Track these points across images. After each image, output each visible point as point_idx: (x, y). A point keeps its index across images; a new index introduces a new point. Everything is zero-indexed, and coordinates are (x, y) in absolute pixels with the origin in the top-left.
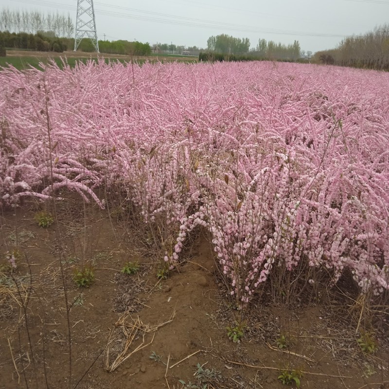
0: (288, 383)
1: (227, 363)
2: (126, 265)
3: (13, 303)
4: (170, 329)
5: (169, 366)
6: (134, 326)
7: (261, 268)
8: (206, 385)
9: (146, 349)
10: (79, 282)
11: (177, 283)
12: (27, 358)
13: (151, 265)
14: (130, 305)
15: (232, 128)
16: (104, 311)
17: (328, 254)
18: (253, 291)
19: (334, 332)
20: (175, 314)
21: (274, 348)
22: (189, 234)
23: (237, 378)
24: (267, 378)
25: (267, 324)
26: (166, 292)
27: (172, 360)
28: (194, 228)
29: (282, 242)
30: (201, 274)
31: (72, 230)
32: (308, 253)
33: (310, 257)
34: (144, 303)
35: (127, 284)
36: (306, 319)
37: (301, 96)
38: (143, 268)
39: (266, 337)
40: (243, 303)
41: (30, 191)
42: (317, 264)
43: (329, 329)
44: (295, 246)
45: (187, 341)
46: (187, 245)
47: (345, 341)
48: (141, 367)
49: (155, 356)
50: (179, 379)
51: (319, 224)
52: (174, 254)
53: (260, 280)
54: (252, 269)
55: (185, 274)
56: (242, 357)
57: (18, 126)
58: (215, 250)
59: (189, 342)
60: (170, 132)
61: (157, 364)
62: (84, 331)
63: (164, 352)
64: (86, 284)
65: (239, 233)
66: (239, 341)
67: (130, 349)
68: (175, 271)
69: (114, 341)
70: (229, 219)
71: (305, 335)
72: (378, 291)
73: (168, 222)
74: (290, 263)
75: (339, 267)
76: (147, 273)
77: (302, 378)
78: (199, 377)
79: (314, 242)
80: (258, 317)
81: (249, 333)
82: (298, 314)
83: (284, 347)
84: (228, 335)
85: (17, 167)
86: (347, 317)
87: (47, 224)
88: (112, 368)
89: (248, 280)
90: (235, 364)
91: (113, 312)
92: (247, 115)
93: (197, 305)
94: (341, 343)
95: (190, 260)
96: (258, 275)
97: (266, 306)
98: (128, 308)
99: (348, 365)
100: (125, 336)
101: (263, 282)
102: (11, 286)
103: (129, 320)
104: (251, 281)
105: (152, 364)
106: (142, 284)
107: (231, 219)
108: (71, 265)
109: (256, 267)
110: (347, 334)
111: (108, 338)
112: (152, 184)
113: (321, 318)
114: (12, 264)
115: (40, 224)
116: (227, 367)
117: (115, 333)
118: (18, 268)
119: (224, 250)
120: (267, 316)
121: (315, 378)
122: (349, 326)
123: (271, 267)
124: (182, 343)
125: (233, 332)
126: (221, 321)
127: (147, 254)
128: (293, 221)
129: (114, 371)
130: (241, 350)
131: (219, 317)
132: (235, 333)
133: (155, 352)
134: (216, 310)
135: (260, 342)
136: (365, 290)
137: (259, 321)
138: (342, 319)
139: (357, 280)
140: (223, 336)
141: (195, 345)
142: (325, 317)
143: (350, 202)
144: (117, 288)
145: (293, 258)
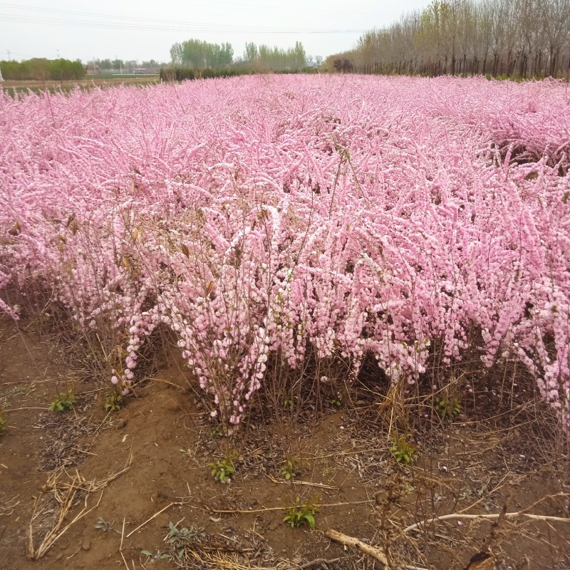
0: (298, 525)
1: (214, 515)
2: (54, 398)
4: (127, 480)
5: (126, 534)
6: (72, 486)
7: (252, 371)
8: (183, 551)
9: (90, 516)
11: (135, 413)
13: (96, 392)
14: (66, 456)
15: (201, 175)
16: (24, 473)
17: (341, 337)
18: (244, 406)
19: (361, 444)
20: (132, 457)
21: (279, 481)
22: (148, 340)
23: (228, 533)
24: (269, 524)
25: (268, 449)
26: (120, 428)
27: (130, 524)
28: (155, 329)
29: (278, 330)
30: (169, 394)
32: (316, 341)
33: (318, 345)
34: (87, 449)
35: (59, 426)
36: (322, 433)
37: (303, 122)
38: (84, 399)
39: (268, 467)
40: (232, 425)
42: (329, 354)
43: (353, 441)
44: (295, 334)
45: (151, 494)
46: (149, 355)
47: (376, 453)
48: (83, 543)
49: (103, 524)
50: (141, 550)
51: (325, 299)
52: (127, 371)
53: (252, 389)
54: (241, 375)
55: (146, 399)
56: (234, 502)
58: (184, 357)
59: (155, 495)
60: (110, 191)
61: (107, 534)
63: (117, 516)
65: (218, 326)
66: (229, 480)
67: (66, 520)
68: (131, 397)
69: (41, 514)
70: (200, 308)
71: (322, 455)
72: (413, 378)
73: (116, 325)
74: (292, 356)
75: (357, 353)
76: (90, 406)
77: (317, 515)
78: (172, 541)
79: (321, 324)
80: (256, 442)
81: (243, 466)
82: (310, 427)
83: (291, 477)
84: (213, 474)
86: (377, 419)
88: (39, 553)
89: (237, 392)
90: (224, 513)
91: (40, 471)
92: (223, 154)
93: (167, 439)
94: (370, 456)
95: (155, 377)
96: (247, 382)
97: (267, 424)
98: (62, 462)
99: (380, 485)
100: (58, 503)
101: (257, 390)
103: (64, 478)
104: (241, 393)
105: (99, 536)
106: (83, 422)
107: (203, 309)
109: (245, 371)
110: (377, 443)
111: (32, 511)
112: (85, 272)
113: (342, 428)
116: (213, 519)
117: (43, 502)
119: (198, 354)
120: (268, 438)
121: (336, 511)
122: (380, 432)
123: (264, 367)
124: (144, 498)
125: (219, 469)
126: (203, 456)
127: (90, 378)
128: (288, 299)
129: (43, 557)
130: (232, 492)
131: (200, 451)
132: (222, 470)
133: (103, 518)
134: (195, 442)
135: (260, 476)
136: (395, 378)
137: (257, 446)
138: (371, 423)
139: (384, 368)
140: (205, 477)
141: (164, 497)
142: (348, 426)
143: (360, 261)
144: (44, 436)
145: (296, 350)
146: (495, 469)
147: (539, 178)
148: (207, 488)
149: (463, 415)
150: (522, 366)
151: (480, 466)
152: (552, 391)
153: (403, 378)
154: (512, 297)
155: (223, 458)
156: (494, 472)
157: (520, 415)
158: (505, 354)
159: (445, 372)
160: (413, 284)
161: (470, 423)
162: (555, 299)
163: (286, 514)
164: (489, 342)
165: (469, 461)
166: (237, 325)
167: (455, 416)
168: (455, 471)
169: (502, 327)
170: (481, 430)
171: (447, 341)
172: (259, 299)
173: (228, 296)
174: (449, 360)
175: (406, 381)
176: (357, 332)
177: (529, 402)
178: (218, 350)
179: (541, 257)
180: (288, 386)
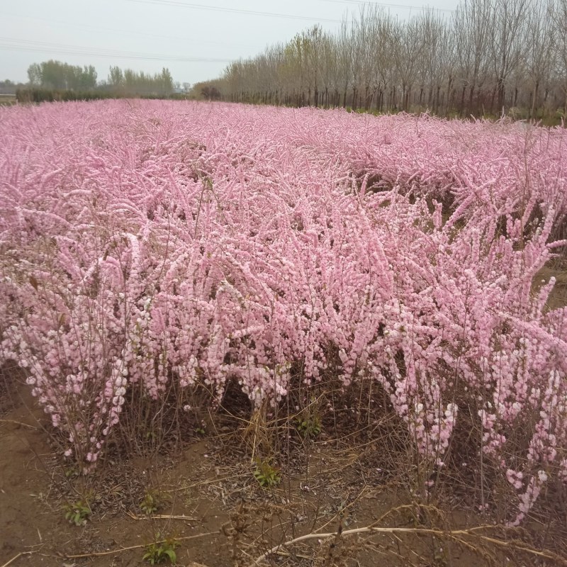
0: (159, 561)
1: (67, 561)
7: (110, 406)
15: (56, 202)
17: (204, 365)
18: (102, 442)
19: (225, 471)
21: (140, 517)
25: (129, 485)
29: (138, 361)
30: (19, 435)
33: (181, 374)
36: (186, 463)
37: (168, 148)
39: (128, 504)
40: (89, 463)
42: (192, 382)
43: (217, 468)
44: (156, 364)
47: (239, 479)
51: (188, 326)
53: (110, 424)
54: (98, 410)
56: (90, 545)
58: (34, 394)
65: (73, 360)
66: (85, 522)
70: (52, 342)
71: (184, 486)
72: (276, 401)
74: (153, 387)
75: (220, 380)
77: (178, 548)
79: (183, 352)
80: (115, 479)
81: (101, 505)
82: (174, 458)
83: (153, 512)
84: (67, 517)
86: (241, 444)
89: (94, 428)
90: (79, 558)
93: (15, 484)
94: (234, 483)
95: (3, 418)
96: (105, 417)
97: (127, 458)
101: (115, 425)
104: (98, 428)
107: (55, 342)
109: (102, 405)
110: (241, 469)
113: (206, 456)
116: (66, 566)
120: (128, 474)
121: (198, 542)
122: (245, 457)
123: (122, 401)
125: (73, 511)
126: (57, 499)
128: (147, 329)
130: (88, 535)
131: (53, 494)
132: (77, 511)
134: (47, 485)
135: (119, 515)
136: (258, 403)
137: (116, 483)
138: (235, 449)
139: (247, 392)
140: (59, 521)
141: (11, 548)
142: (213, 453)
143: (221, 288)
145: (158, 380)
146: (353, 484)
147: (392, 205)
148: (61, 533)
149: (324, 434)
150: (377, 383)
151: (340, 483)
152: (403, 406)
153: (266, 402)
154: (365, 318)
155: (79, 499)
156: (352, 488)
157: (376, 430)
158: (361, 373)
159: (306, 392)
160: (273, 308)
161: (331, 441)
162: (402, 319)
163: (146, 552)
164: (346, 362)
165: (329, 479)
166: (94, 358)
167: (316, 435)
168: (316, 489)
169: (357, 347)
170: (342, 447)
171: (307, 363)
172: (117, 330)
173: (83, 328)
174: (310, 381)
175: (269, 404)
176: (220, 358)
177: (384, 417)
178: (72, 384)
179: (390, 281)
180: (150, 417)
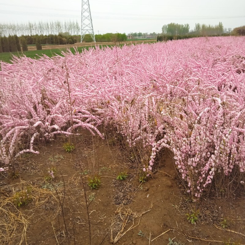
1: (189, 238)
2: (119, 174)
3: (53, 200)
4: (150, 215)
5: (151, 240)
6: (127, 213)
7: (207, 174)
9: (135, 229)
10: (92, 186)
11: (152, 185)
12: (63, 235)
13: (135, 174)
14: (123, 200)
15: (182, 83)
16: (107, 204)
18: (202, 190)
20: (152, 205)
21: (219, 228)
22: (158, 153)
25: (213, 211)
26: (146, 191)
27: (153, 236)
28: (161, 149)
29: (221, 156)
30: (167, 179)
31: (86, 153)
32: (239, 163)
33: (240, 166)
34: (132, 198)
35: (121, 186)
36: (240, 208)
37: (226, 59)
38: (130, 176)
39: (214, 220)
40: (196, 198)
41: (60, 130)
44: (229, 159)
45: (161, 223)
46: (157, 160)
48: (133, 240)
49: (141, 233)
52: (149, 166)
53: (207, 183)
54: (201, 175)
55: (157, 180)
56: (198, 234)
57: (51, 92)
58: (176, 164)
59: (162, 224)
60: (142, 89)
61: (143, 238)
62: (96, 217)
63: (147, 230)
64: (96, 187)
65: (191, 152)
66: (195, 223)
67: (125, 229)
68: (150, 178)
69: (115, 224)
70: (184, 143)
71: (240, 219)
73: (144, 146)
74: (226, 171)
76: (133, 179)
80: (207, 207)
81: (202, 217)
82: (233, 204)
83: (226, 227)
84: (188, 219)
85: (52, 116)
87: (71, 150)
88: (115, 241)
89: (199, 183)
90: (194, 239)
91: (113, 204)
92: (191, 73)
93: (166, 199)
95: (159, 170)
96: (205, 179)
97: (212, 199)
98: (122, 202)
100: (121, 220)
101: (209, 183)
102: (52, 189)
103: (123, 209)
104: (201, 183)
105: (139, 238)
106: (130, 186)
107: (186, 143)
108: (86, 175)
109: (203, 174)
111: (111, 221)
112: (133, 122)
114: (52, 176)
115: (66, 150)
116: (188, 240)
117: (115, 218)
118: (56, 178)
119: (182, 163)
120: (213, 206)
123: (214, 174)
124: (158, 225)
126: (182, 210)
127: (132, 167)
128: (228, 143)
129: (116, 243)
130: (197, 229)
131: (181, 207)
132: (192, 218)
133: (141, 231)
134: (179, 202)
135: (209, 224)
137: (208, 209)
140: (184, 220)
141: (166, 226)
144: (115, 189)
145: (229, 167)
148: (185, 225)
173: (197, 138)
178: (193, 162)
